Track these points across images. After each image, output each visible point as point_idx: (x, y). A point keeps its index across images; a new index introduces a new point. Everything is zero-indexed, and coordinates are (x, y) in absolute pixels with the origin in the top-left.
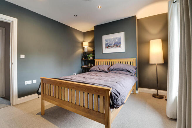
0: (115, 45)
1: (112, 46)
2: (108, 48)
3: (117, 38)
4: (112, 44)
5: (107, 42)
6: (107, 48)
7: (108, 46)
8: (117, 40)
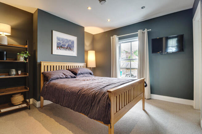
0: (69, 47)
1: (65, 48)
2: (60, 48)
3: (70, 41)
4: (65, 46)
5: (59, 42)
6: (58, 49)
7: (60, 46)
8: (70, 43)
